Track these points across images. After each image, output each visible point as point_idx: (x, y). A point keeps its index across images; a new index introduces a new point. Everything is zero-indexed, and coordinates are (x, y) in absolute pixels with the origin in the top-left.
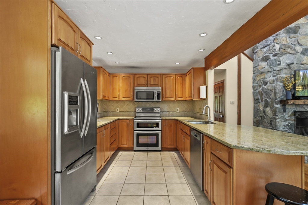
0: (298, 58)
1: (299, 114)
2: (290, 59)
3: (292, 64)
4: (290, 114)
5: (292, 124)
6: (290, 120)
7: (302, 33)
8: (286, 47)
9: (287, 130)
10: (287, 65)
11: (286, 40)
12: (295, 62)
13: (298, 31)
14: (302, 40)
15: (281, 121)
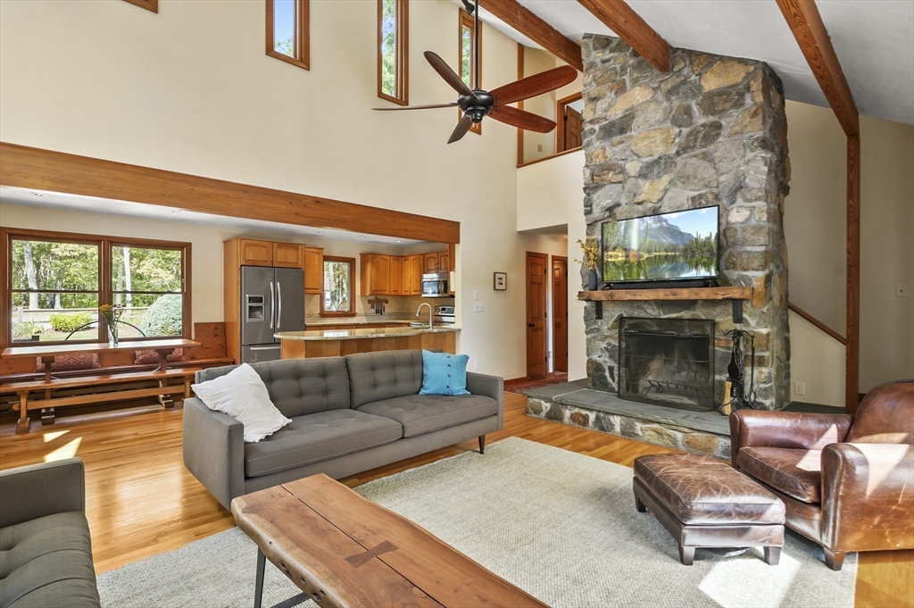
0: (629, 192)
1: (629, 325)
2: (611, 197)
3: (618, 205)
4: (611, 323)
5: (614, 346)
6: (610, 337)
7: (641, 127)
8: (603, 170)
9: (607, 360)
10: (607, 210)
11: (604, 152)
12: (623, 201)
13: (630, 125)
14: (640, 145)
15: (594, 338)
